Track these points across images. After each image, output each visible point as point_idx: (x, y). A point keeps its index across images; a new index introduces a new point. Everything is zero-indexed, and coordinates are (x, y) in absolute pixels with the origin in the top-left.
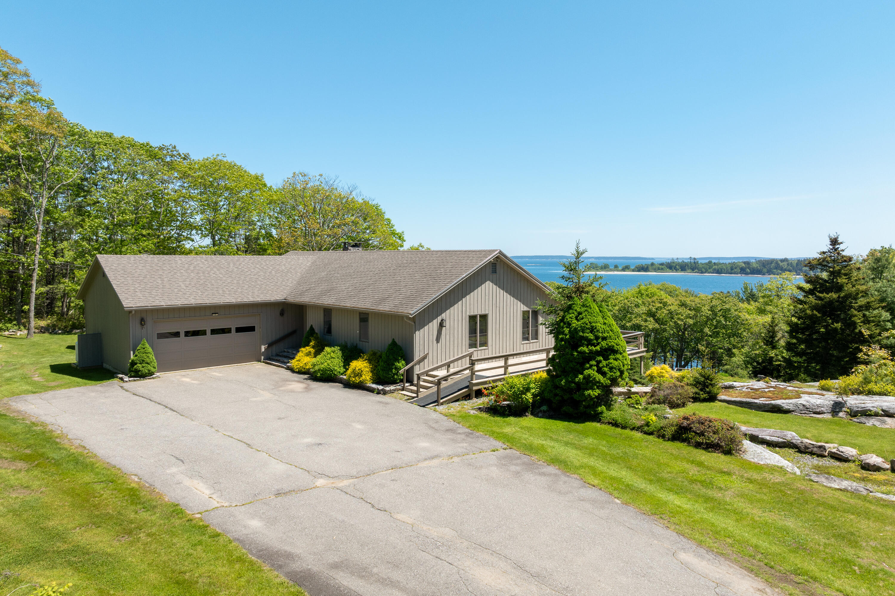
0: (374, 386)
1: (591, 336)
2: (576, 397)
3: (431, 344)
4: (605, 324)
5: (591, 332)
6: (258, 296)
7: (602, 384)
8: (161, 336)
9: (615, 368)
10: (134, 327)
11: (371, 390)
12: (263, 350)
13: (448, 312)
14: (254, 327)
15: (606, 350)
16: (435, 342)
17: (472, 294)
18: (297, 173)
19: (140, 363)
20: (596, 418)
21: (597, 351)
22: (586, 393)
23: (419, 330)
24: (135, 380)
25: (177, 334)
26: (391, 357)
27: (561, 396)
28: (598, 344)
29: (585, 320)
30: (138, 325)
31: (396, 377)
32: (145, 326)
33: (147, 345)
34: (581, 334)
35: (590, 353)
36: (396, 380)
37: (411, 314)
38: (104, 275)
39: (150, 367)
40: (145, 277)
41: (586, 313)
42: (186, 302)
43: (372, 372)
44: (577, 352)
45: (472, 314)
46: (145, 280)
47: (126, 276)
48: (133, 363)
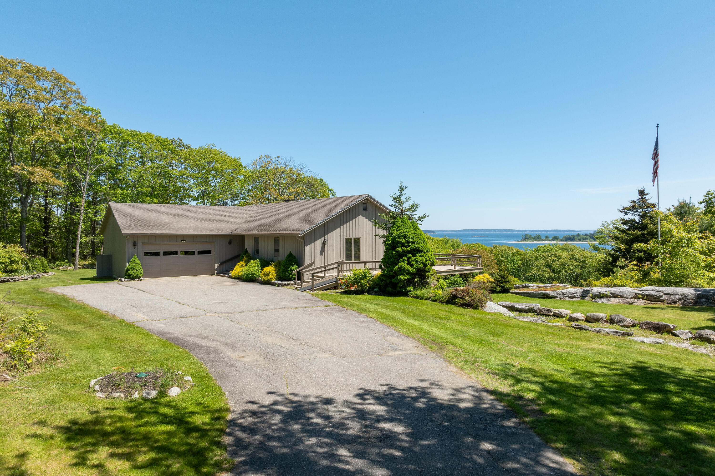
0: (276, 282)
1: (404, 241)
2: (393, 280)
3: (316, 256)
4: (415, 233)
5: (404, 238)
6: (213, 230)
7: (410, 272)
8: (147, 254)
9: (419, 262)
10: (129, 247)
11: (274, 285)
12: (216, 267)
13: (329, 235)
14: (211, 251)
15: (414, 250)
16: (319, 254)
17: (348, 224)
18: (263, 156)
19: (132, 270)
20: (406, 294)
21: (407, 250)
22: (399, 277)
23: (307, 245)
24: (128, 281)
25: (157, 254)
26: (288, 263)
27: (385, 281)
28: (409, 246)
29: (401, 231)
30: (132, 246)
31: (291, 276)
32: (136, 247)
33: (137, 259)
34: (398, 239)
35: (403, 252)
36: (291, 278)
37: (300, 234)
38: (114, 216)
39: (138, 273)
40: (139, 216)
41: (402, 226)
42: (163, 232)
43: (276, 273)
44: (395, 251)
45: (348, 237)
46: (139, 218)
47: (126, 215)
48: (128, 270)
